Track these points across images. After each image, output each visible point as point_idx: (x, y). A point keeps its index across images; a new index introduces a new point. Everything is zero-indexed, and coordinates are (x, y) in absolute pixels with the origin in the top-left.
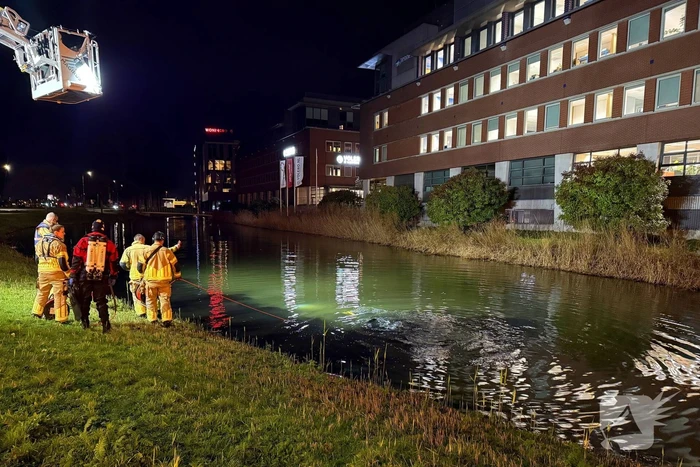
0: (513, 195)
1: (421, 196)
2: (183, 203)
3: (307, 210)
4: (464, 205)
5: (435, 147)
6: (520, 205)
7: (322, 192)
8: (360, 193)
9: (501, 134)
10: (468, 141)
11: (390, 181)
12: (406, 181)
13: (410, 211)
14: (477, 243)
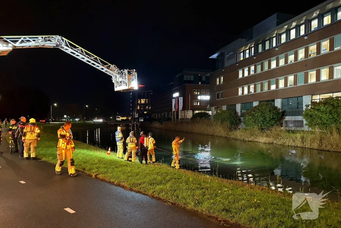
0: (284, 114)
1: (239, 114)
2: (125, 118)
3: (184, 121)
4: (261, 119)
5: (246, 92)
6: (287, 118)
7: (191, 113)
8: (210, 113)
9: (277, 86)
10: (262, 90)
11: (224, 108)
12: (232, 108)
13: (234, 121)
14: (267, 136)
